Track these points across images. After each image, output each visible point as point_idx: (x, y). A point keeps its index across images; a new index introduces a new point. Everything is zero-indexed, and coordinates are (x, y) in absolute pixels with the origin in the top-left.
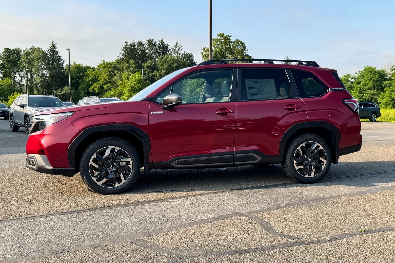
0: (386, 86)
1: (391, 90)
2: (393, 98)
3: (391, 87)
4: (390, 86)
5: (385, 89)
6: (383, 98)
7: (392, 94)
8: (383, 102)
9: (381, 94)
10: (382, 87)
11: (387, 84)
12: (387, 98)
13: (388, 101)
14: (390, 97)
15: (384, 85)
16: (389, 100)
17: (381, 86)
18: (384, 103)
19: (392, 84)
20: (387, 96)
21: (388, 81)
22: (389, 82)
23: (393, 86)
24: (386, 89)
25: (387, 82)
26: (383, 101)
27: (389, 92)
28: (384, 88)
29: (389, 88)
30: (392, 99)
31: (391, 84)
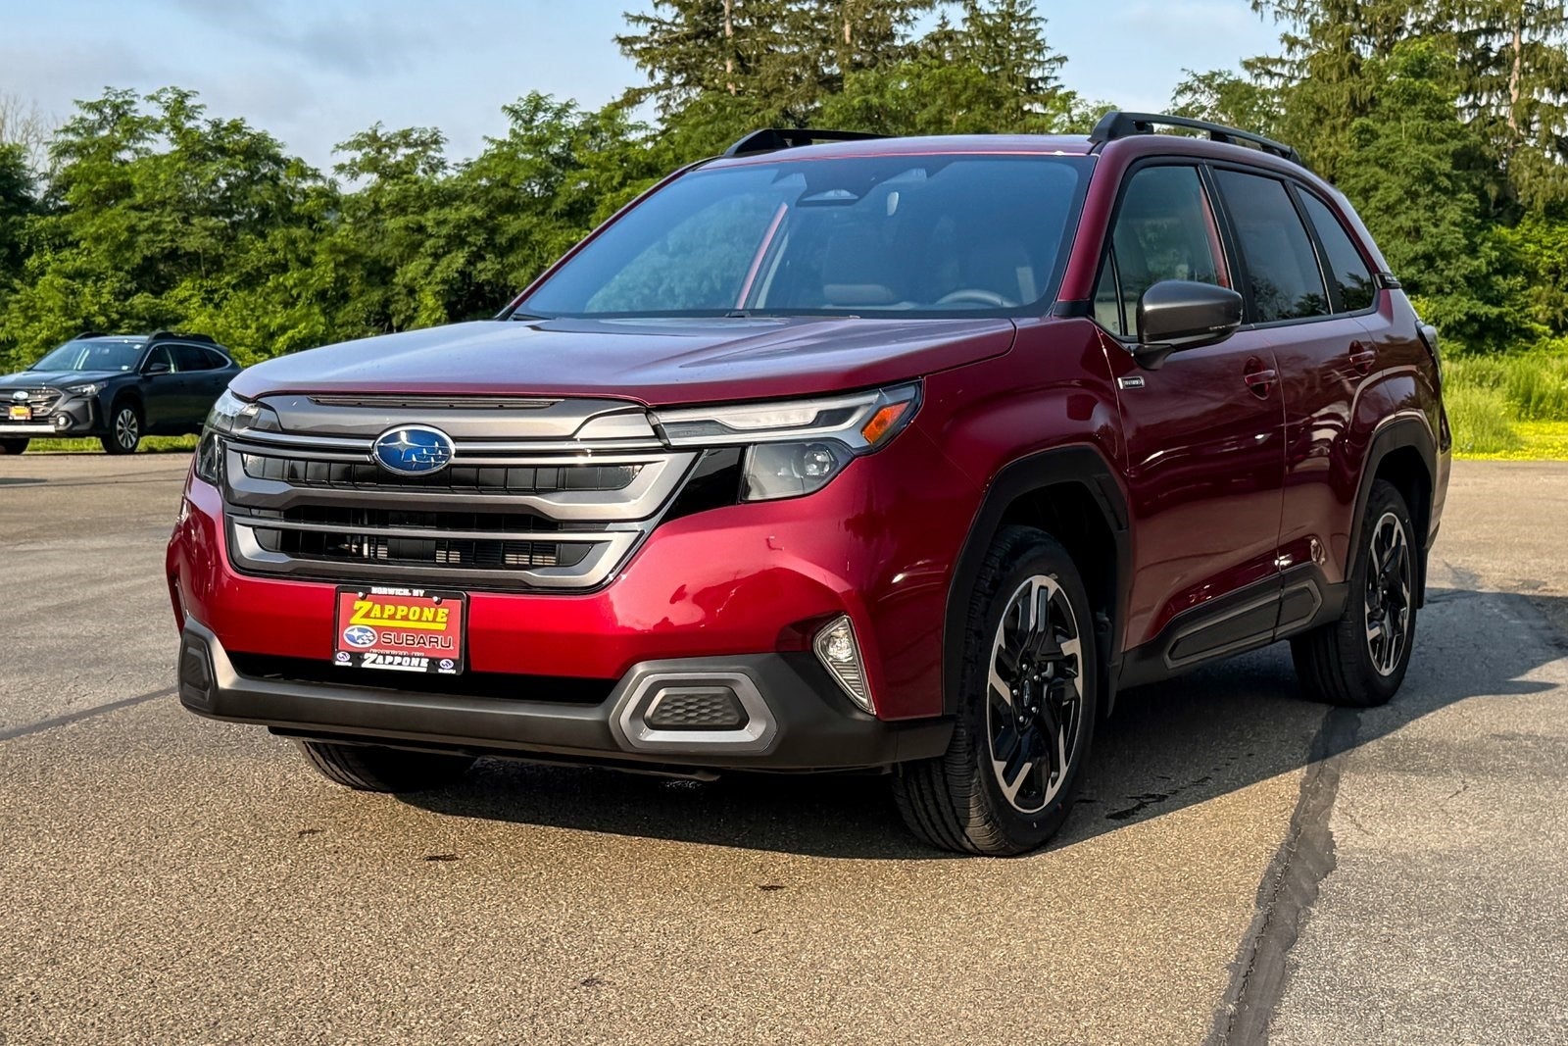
0: (34, 245)
1: (69, 267)
2: (84, 313)
3: (66, 253)
4: (57, 249)
5: (32, 263)
6: (30, 313)
7: (74, 292)
8: (30, 339)
9: (16, 291)
10: (14, 247)
11: (39, 232)
12: (51, 318)
13: (60, 334)
14: (68, 312)
15: (22, 236)
16: (62, 327)
17: (7, 246)
18: (35, 343)
19: (70, 233)
20: (50, 303)
21: (49, 218)
22: (52, 219)
23: (76, 244)
24: (36, 264)
25: (43, 222)
26: (28, 334)
27: (60, 281)
28: (28, 253)
29: (54, 260)
30: (79, 321)
31: (64, 235)
